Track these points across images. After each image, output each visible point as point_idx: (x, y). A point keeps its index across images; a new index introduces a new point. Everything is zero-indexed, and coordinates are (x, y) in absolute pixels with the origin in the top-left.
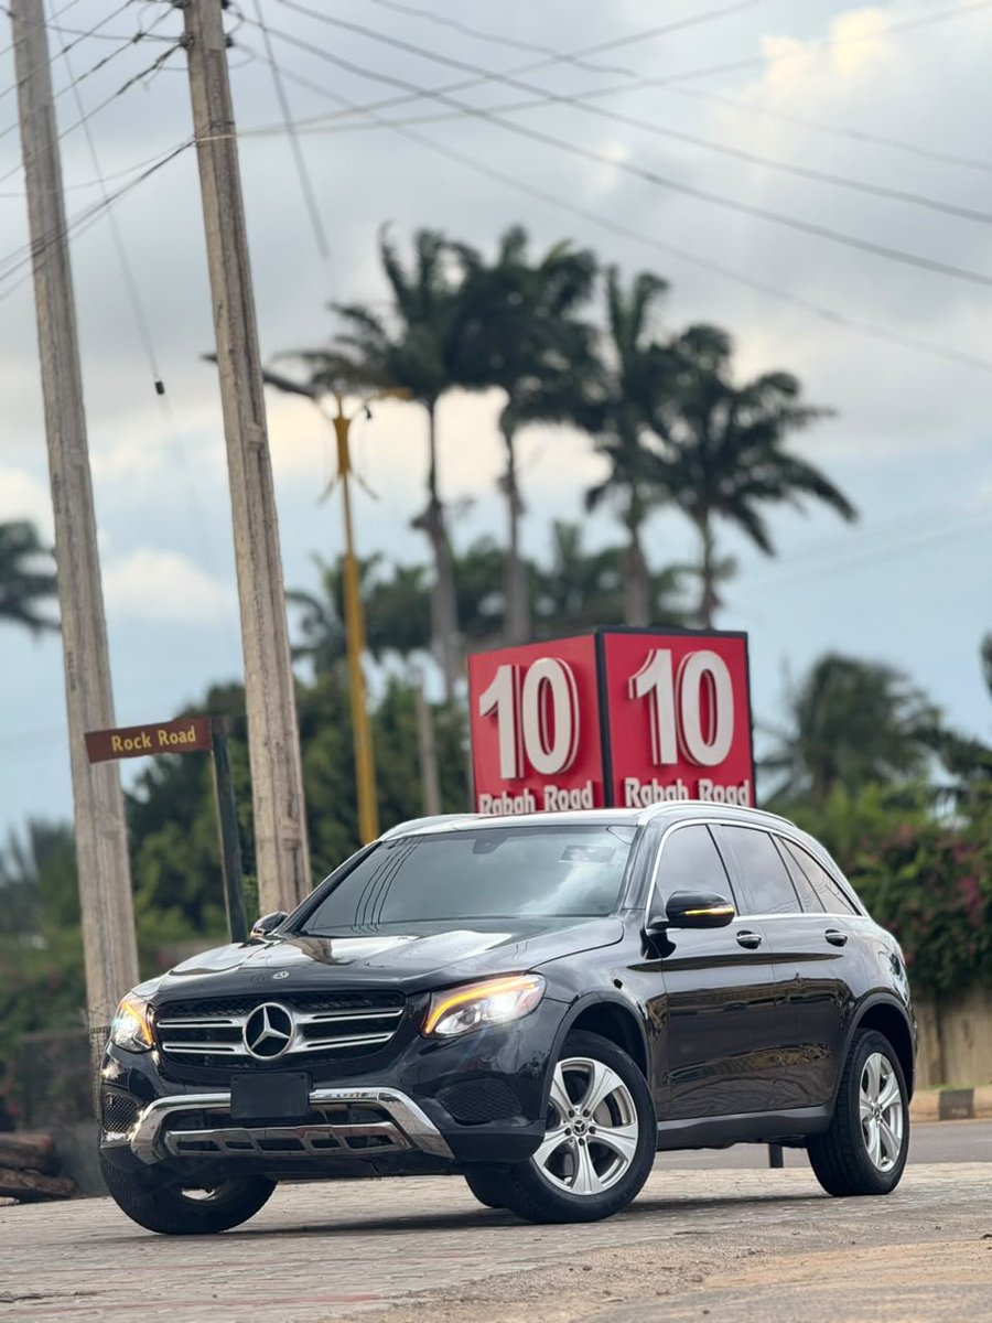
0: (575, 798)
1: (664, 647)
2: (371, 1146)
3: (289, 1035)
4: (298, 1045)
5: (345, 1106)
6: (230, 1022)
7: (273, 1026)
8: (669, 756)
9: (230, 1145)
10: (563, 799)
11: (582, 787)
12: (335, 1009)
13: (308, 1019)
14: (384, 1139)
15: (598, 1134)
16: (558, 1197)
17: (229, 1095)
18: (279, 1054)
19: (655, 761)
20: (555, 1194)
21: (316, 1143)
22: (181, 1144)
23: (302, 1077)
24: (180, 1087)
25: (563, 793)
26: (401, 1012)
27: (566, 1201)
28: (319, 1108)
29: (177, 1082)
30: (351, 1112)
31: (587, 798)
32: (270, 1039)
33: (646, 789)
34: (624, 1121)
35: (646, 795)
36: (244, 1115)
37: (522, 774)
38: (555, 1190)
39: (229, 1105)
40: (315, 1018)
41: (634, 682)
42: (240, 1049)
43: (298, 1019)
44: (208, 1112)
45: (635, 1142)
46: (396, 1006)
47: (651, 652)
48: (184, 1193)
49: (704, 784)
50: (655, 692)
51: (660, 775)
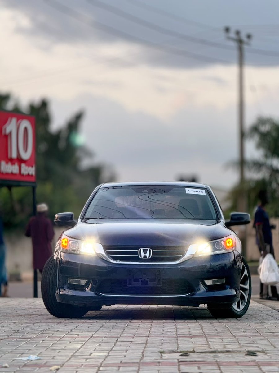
8: (14, 155)
19: (9, 156)
33: (7, 166)
41: (5, 129)
47: (10, 119)
49: (23, 165)
50: (10, 133)
51: (11, 161)
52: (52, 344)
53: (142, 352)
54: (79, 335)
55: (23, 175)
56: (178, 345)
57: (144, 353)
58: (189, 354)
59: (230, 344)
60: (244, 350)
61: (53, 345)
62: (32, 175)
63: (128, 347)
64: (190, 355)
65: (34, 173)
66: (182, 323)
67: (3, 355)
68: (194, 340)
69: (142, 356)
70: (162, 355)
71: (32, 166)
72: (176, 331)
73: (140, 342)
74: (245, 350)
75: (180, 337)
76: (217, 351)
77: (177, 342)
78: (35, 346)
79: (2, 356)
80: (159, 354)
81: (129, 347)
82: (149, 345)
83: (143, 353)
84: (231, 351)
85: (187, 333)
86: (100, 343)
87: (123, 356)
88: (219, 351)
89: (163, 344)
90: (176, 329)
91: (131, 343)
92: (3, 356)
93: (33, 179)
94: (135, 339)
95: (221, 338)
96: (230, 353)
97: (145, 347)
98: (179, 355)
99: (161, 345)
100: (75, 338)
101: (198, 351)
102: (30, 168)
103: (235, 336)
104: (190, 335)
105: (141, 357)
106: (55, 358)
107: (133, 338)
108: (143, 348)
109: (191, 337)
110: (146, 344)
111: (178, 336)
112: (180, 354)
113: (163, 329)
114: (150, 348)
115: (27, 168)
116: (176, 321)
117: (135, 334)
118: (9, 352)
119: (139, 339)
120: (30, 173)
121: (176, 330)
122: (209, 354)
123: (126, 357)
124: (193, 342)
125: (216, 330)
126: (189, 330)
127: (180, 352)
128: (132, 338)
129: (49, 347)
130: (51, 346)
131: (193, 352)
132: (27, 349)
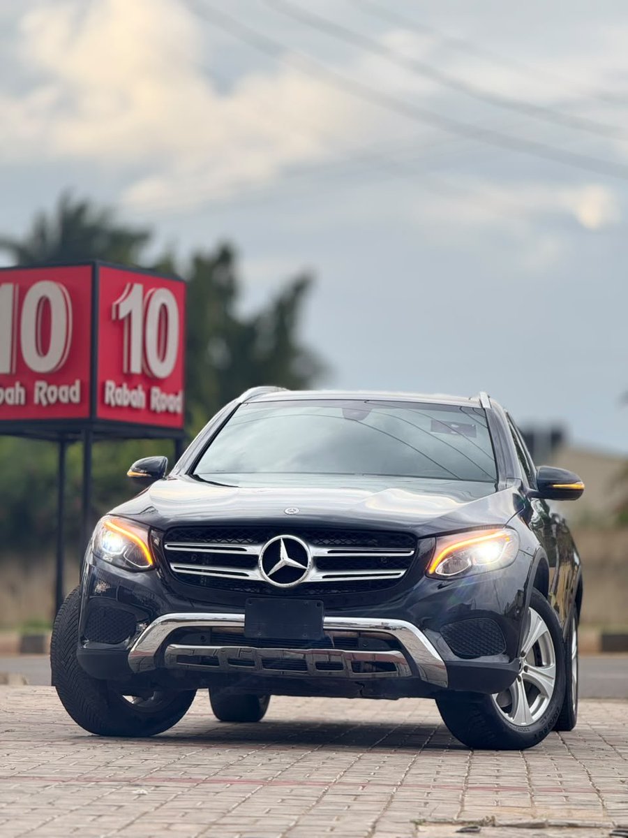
0: (64, 393)
1: (139, 282)
2: (365, 671)
3: (306, 566)
4: (314, 575)
5: (354, 634)
6: (245, 550)
7: (290, 556)
8: (136, 368)
9: (231, 661)
10: (52, 393)
11: (71, 384)
12: (346, 545)
13: (324, 552)
14: (389, 666)
15: (530, 673)
16: (507, 727)
17: (242, 616)
18: (297, 582)
19: (125, 369)
20: (504, 724)
21: (319, 665)
22: (181, 657)
23: (319, 605)
24: (188, 604)
25: (53, 388)
26: (413, 552)
27: (511, 730)
28: (328, 634)
29: (185, 600)
30: (361, 639)
31: (74, 393)
32: (287, 568)
33: (119, 390)
34: (544, 663)
35: (119, 396)
36: (259, 635)
37: (14, 371)
38: (504, 720)
39: (243, 625)
40: (329, 552)
41: (118, 307)
42: (256, 575)
43: (313, 551)
44: (214, 630)
45: (554, 681)
46: (408, 547)
47: (128, 286)
48: (124, 697)
49: (155, 390)
50: (129, 316)
51: (129, 379)
52: (175, 795)
53: (374, 820)
54: (241, 777)
55: (155, 412)
56: (463, 806)
57: (377, 824)
58: (480, 829)
59: (582, 807)
60: (611, 824)
61: (175, 797)
62: (175, 414)
63: (346, 808)
64: (482, 831)
65: (179, 409)
66: (487, 756)
67: (55, 816)
68: (502, 796)
69: (370, 830)
70: (417, 829)
71: (176, 394)
72: (466, 775)
73: (375, 798)
74: (613, 823)
75: (471, 788)
76: (546, 825)
77: (463, 800)
78: (135, 800)
79: (53, 819)
80: (413, 826)
81: (349, 807)
82: (394, 805)
83: (375, 822)
84: (580, 825)
85: (492, 780)
86: (284, 798)
87: (328, 830)
88: (552, 824)
89: (427, 803)
90: (469, 770)
91: (355, 800)
92: (56, 820)
93: (177, 423)
94: (369, 789)
95: (566, 794)
96: (575, 829)
97: (385, 809)
98: (455, 830)
99: (423, 805)
100: (231, 784)
101: (501, 823)
102: (172, 397)
103: (598, 790)
104: (496, 786)
105: (369, 833)
106: (173, 828)
107: (364, 787)
108: (379, 811)
109: (499, 789)
110: (390, 802)
111: (469, 786)
112: (459, 828)
113: (439, 769)
114: (395, 811)
115: (164, 396)
116: (475, 751)
117: (369, 779)
118: (72, 811)
119: (376, 789)
120: (171, 409)
121: (468, 773)
122: (525, 831)
123: (335, 830)
124: (497, 802)
125: (560, 776)
126: (498, 774)
127: (463, 823)
128: (361, 788)
129: (167, 802)
130: (172, 801)
131: (492, 823)
132: (115, 806)
